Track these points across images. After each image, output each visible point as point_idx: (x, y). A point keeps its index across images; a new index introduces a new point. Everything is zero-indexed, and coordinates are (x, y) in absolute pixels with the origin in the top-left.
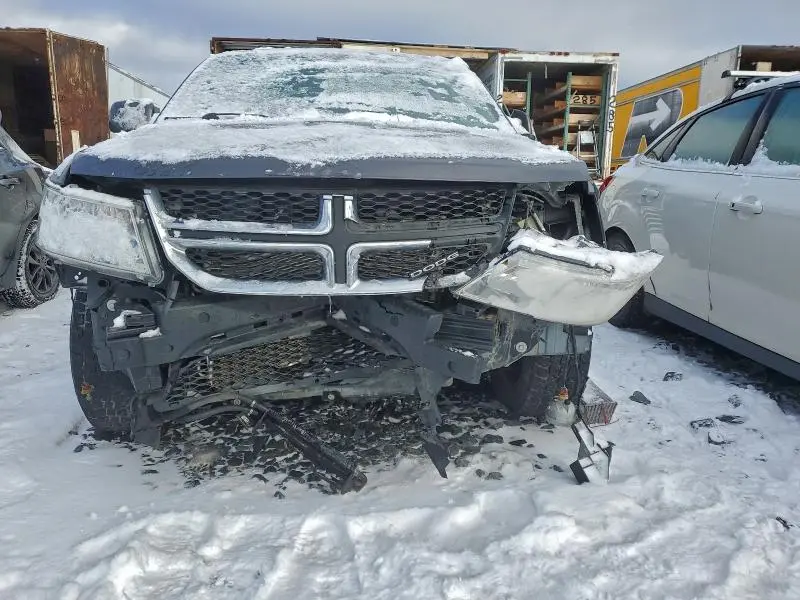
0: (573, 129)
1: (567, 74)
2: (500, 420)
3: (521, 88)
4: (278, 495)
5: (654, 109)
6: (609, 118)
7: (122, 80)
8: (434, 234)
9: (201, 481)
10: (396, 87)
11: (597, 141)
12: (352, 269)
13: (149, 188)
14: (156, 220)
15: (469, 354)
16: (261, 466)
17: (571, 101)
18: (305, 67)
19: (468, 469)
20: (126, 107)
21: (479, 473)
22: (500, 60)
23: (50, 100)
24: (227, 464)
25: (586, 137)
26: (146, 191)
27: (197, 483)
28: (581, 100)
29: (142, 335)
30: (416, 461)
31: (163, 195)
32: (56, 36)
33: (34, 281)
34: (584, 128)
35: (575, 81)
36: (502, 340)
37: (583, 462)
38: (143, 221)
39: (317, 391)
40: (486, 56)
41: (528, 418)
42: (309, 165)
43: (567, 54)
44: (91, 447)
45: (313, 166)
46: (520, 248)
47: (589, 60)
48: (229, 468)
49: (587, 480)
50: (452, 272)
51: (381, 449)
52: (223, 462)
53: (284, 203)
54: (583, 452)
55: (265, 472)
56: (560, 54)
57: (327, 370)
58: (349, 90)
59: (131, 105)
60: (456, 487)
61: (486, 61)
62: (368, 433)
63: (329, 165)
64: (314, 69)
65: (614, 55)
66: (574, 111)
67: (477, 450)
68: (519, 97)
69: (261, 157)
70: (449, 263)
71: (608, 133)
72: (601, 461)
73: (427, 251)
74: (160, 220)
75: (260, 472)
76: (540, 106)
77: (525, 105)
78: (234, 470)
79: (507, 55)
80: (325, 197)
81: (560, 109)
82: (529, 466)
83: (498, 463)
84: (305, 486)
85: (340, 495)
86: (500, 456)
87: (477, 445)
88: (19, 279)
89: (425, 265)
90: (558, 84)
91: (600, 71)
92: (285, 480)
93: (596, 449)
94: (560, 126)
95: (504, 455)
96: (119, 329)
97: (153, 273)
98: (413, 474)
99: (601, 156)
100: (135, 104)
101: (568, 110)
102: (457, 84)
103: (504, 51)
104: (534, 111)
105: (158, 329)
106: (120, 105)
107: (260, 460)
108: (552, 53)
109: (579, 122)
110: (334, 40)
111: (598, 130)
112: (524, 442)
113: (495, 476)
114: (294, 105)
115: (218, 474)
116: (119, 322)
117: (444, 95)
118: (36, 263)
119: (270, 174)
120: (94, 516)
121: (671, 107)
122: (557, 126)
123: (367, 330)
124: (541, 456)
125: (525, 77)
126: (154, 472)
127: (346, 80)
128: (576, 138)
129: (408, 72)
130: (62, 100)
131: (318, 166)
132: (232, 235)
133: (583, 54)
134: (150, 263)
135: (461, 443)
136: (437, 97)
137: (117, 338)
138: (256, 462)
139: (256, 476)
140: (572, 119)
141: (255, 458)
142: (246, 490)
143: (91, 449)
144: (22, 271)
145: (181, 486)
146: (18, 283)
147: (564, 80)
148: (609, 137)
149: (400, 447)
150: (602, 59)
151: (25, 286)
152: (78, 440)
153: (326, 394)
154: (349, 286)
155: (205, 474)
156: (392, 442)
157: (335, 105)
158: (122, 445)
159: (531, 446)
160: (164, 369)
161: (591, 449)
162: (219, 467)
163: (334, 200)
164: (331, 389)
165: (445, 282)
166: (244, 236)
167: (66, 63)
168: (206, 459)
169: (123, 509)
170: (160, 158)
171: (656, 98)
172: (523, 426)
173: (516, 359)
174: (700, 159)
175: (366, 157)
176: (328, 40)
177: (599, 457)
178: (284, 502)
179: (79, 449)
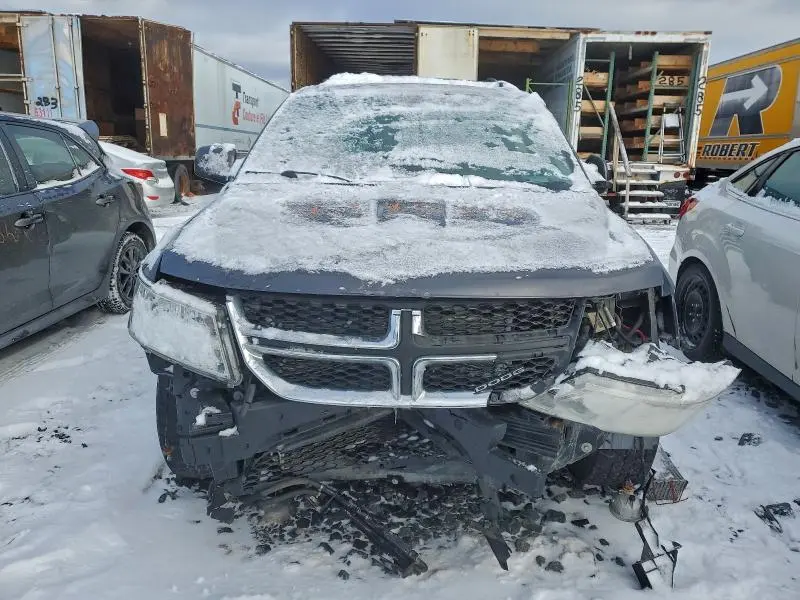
0: (658, 112)
1: (654, 53)
2: (564, 490)
3: (604, 68)
4: (343, 575)
5: (750, 86)
6: (698, 101)
7: (206, 60)
8: (499, 347)
9: (272, 546)
10: (469, 136)
11: (684, 124)
12: (417, 382)
13: (230, 295)
14: (237, 326)
15: (532, 468)
16: (328, 531)
17: (657, 82)
18: (381, 113)
19: (528, 554)
20: (211, 153)
21: (539, 560)
22: (581, 41)
23: (142, 85)
24: (296, 526)
25: (671, 120)
26: (228, 298)
27: (267, 549)
28: (667, 81)
29: (221, 433)
30: (476, 541)
31: (244, 301)
32: (147, 24)
33: (125, 290)
34: (670, 111)
35: (663, 61)
36: (567, 443)
37: (647, 566)
38: (224, 326)
39: (382, 474)
40: (567, 36)
41: (593, 486)
42: (380, 283)
43: (654, 33)
44: (174, 496)
45: (384, 284)
46: (587, 370)
47: (678, 39)
48: (298, 532)
49: (650, 586)
50: (517, 386)
51: (442, 518)
52: (291, 523)
53: (354, 316)
54: (647, 554)
55: (331, 539)
56: (646, 33)
57: (392, 454)
58: (423, 142)
59: (215, 151)
60: (515, 579)
61: (567, 41)
62: (430, 497)
63: (398, 283)
64: (388, 117)
65: (706, 33)
66: (659, 92)
67: (538, 529)
68: (600, 79)
69: (335, 272)
70: (515, 378)
71: (696, 116)
72: (665, 566)
73: (492, 365)
74: (241, 325)
75: (325, 539)
76: (623, 85)
77: (607, 87)
78: (302, 532)
79: (589, 35)
80: (394, 312)
81: (644, 90)
82: (591, 557)
83: (558, 549)
84: (368, 562)
85: (401, 579)
86: (562, 542)
87: (538, 522)
88: (111, 289)
89: (491, 379)
90: (643, 64)
91: (691, 50)
92: (350, 553)
93: (661, 551)
94: (644, 108)
95: (565, 542)
96: (201, 427)
97: (233, 376)
98: (473, 557)
99: (687, 140)
100: (218, 151)
101: (653, 91)
102: (533, 129)
103: (586, 31)
104: (617, 90)
105: (235, 429)
106: (206, 150)
107: (327, 523)
108: (638, 33)
109: (664, 105)
110: (412, 22)
111: (685, 113)
112: (586, 521)
113: (555, 567)
114: (369, 162)
115: (287, 537)
116: (201, 420)
117: (519, 144)
118: (127, 273)
119: (342, 291)
120: (175, 588)
121: (769, 84)
122: (640, 107)
123: (432, 426)
124: (603, 542)
125: (608, 57)
126: (229, 530)
127: (420, 130)
128: (660, 121)
129: (483, 116)
130: (152, 85)
131: (388, 285)
132: (306, 347)
133: (673, 33)
134: (230, 368)
135: (522, 517)
136: (511, 147)
137: (199, 436)
138: (323, 525)
139: (322, 544)
140: (657, 101)
141: (322, 519)
142: (311, 563)
143: (173, 499)
144: (114, 282)
145: (253, 551)
146: (111, 292)
147: (649, 58)
148: (697, 121)
149: (461, 518)
150: (693, 38)
151: (117, 296)
152: (162, 485)
153: (391, 477)
154: (414, 400)
155: (275, 536)
156: (454, 509)
157: (408, 162)
158: (201, 494)
159: (593, 527)
160: (240, 463)
161: (655, 551)
162: (289, 528)
163: (402, 315)
164: (395, 473)
165: (511, 396)
166: (317, 348)
167: (156, 50)
168: (275, 518)
169: (201, 580)
170: (241, 267)
171: (752, 76)
172: (587, 498)
173: (581, 457)
174: (792, 202)
175: (434, 274)
176: (405, 22)
177: (663, 561)
178: (349, 583)
179: (162, 499)
